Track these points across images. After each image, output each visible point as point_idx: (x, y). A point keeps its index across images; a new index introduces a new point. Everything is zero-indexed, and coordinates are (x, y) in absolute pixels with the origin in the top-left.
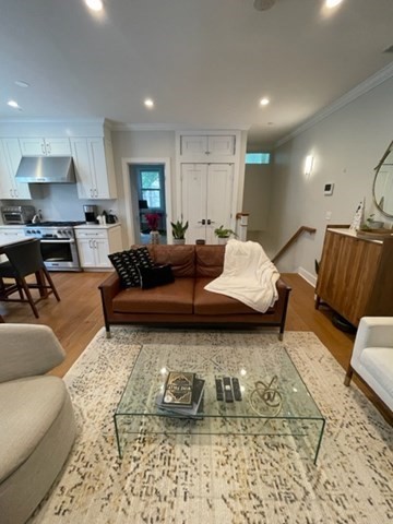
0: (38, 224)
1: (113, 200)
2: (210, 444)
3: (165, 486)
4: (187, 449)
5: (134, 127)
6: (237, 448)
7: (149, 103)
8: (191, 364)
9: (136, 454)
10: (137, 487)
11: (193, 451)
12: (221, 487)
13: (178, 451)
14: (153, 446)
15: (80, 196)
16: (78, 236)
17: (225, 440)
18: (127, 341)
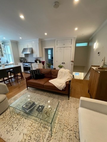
0: (26, 63)
1: (41, 57)
2: (30, 120)
3: (15, 125)
4: (24, 119)
5: (46, 40)
6: (35, 124)
7: (46, 34)
8: (40, 100)
9: (15, 116)
10: (10, 123)
11: (25, 121)
12: (25, 131)
13: (22, 119)
14: (19, 116)
15: (34, 57)
16: (32, 66)
17: (34, 121)
18: (30, 91)
